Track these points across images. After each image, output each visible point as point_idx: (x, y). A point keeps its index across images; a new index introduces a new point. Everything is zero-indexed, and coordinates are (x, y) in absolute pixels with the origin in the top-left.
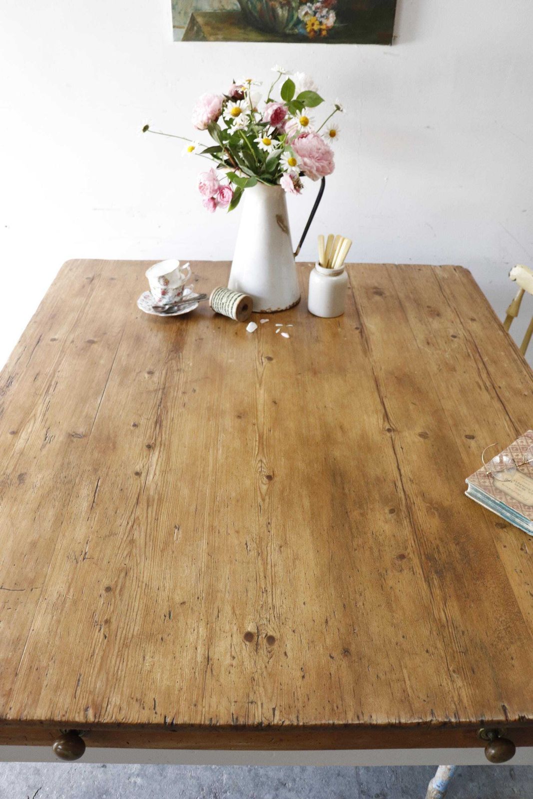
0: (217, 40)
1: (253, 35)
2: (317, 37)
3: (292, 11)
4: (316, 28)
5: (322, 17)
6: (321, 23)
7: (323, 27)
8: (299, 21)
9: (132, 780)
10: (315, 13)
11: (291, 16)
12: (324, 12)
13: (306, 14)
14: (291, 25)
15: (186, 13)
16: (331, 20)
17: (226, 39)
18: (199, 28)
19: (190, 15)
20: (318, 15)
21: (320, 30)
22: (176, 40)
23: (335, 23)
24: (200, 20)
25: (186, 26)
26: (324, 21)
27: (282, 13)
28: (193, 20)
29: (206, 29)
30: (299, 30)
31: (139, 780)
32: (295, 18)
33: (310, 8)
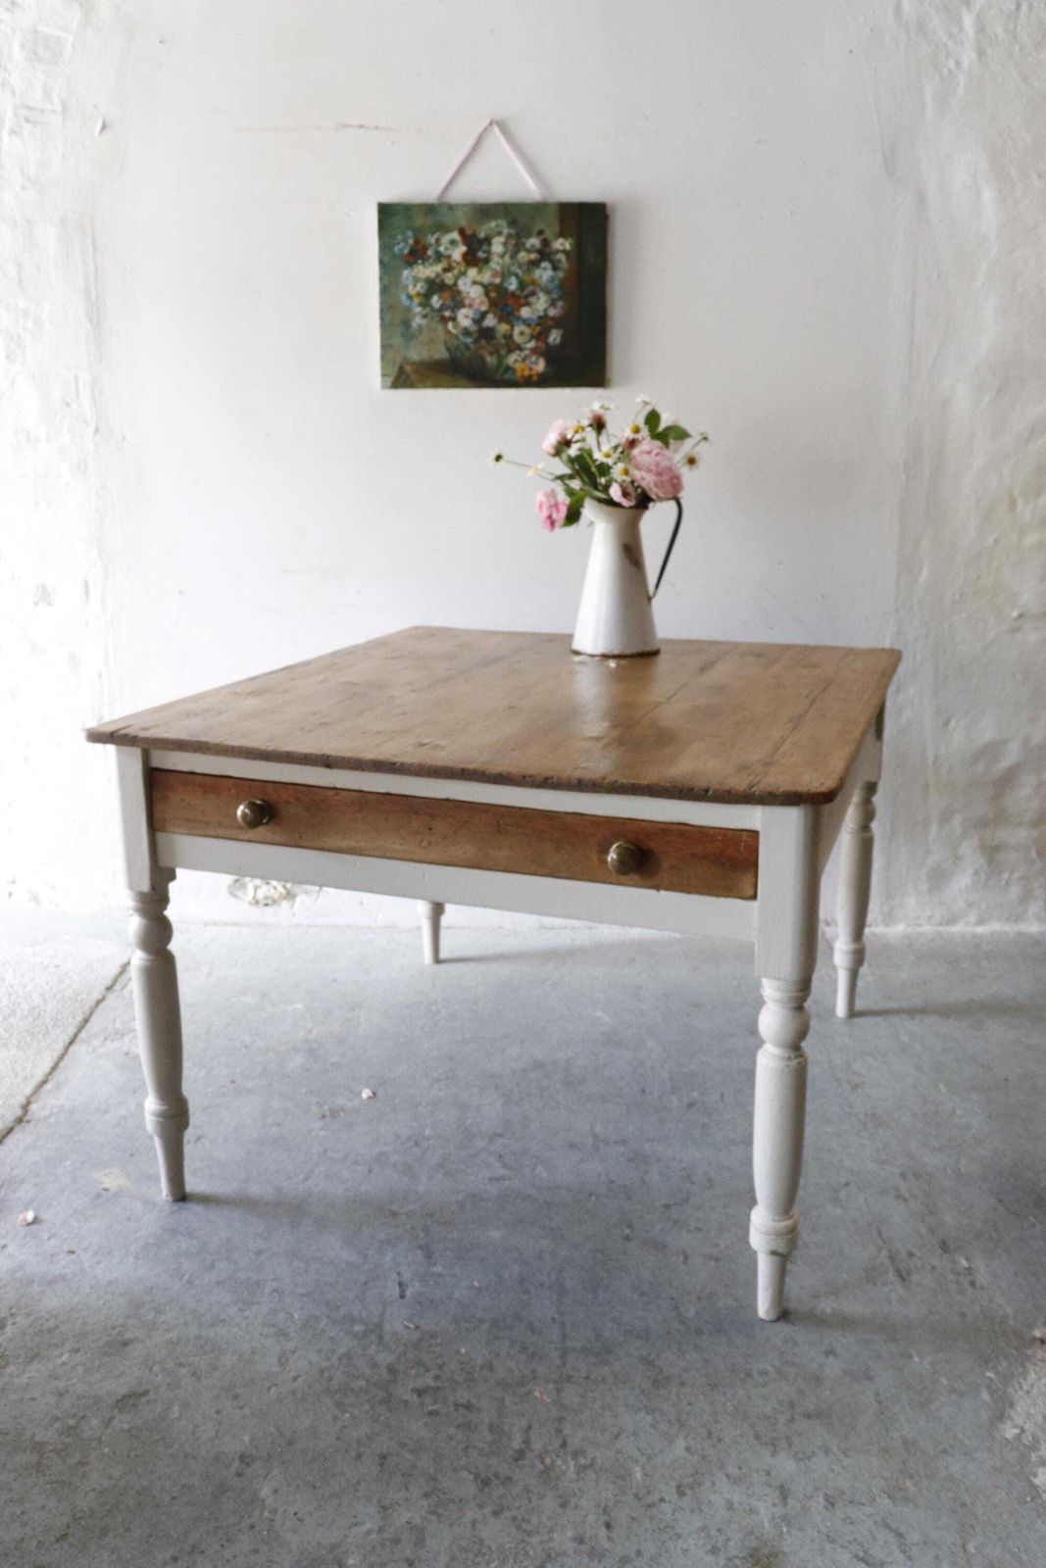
0: (424, 387)
1: (462, 381)
2: (528, 382)
3: (501, 359)
4: (526, 373)
5: (532, 363)
6: (531, 369)
7: (534, 372)
8: (508, 368)
9: (314, 1133)
10: (524, 360)
11: (500, 363)
12: (534, 358)
13: (516, 361)
14: (500, 371)
15: (394, 363)
16: (541, 366)
17: (436, 385)
18: (408, 377)
19: (398, 364)
20: (528, 362)
21: (531, 376)
22: (384, 387)
23: (546, 367)
24: (408, 368)
25: (394, 374)
26: (534, 367)
27: (491, 360)
28: (401, 370)
29: (414, 377)
30: (509, 376)
31: (322, 1133)
32: (504, 365)
33: (519, 355)
